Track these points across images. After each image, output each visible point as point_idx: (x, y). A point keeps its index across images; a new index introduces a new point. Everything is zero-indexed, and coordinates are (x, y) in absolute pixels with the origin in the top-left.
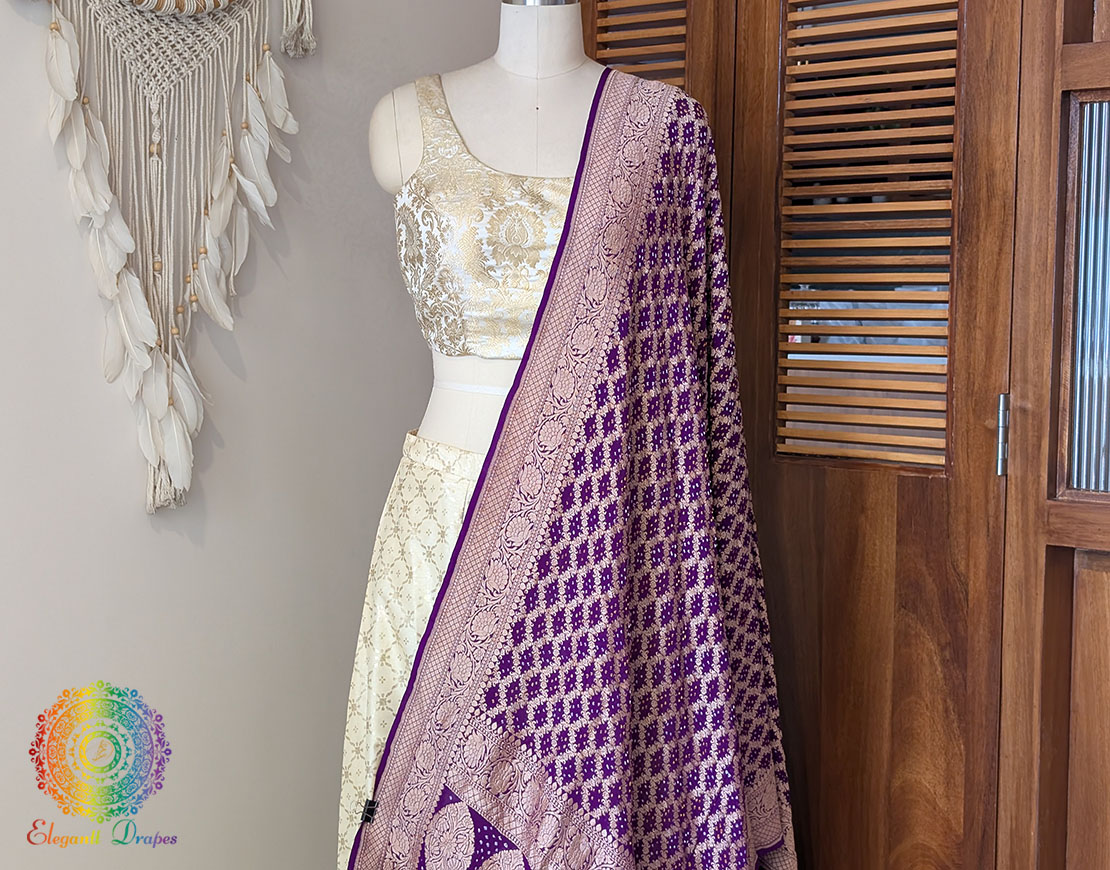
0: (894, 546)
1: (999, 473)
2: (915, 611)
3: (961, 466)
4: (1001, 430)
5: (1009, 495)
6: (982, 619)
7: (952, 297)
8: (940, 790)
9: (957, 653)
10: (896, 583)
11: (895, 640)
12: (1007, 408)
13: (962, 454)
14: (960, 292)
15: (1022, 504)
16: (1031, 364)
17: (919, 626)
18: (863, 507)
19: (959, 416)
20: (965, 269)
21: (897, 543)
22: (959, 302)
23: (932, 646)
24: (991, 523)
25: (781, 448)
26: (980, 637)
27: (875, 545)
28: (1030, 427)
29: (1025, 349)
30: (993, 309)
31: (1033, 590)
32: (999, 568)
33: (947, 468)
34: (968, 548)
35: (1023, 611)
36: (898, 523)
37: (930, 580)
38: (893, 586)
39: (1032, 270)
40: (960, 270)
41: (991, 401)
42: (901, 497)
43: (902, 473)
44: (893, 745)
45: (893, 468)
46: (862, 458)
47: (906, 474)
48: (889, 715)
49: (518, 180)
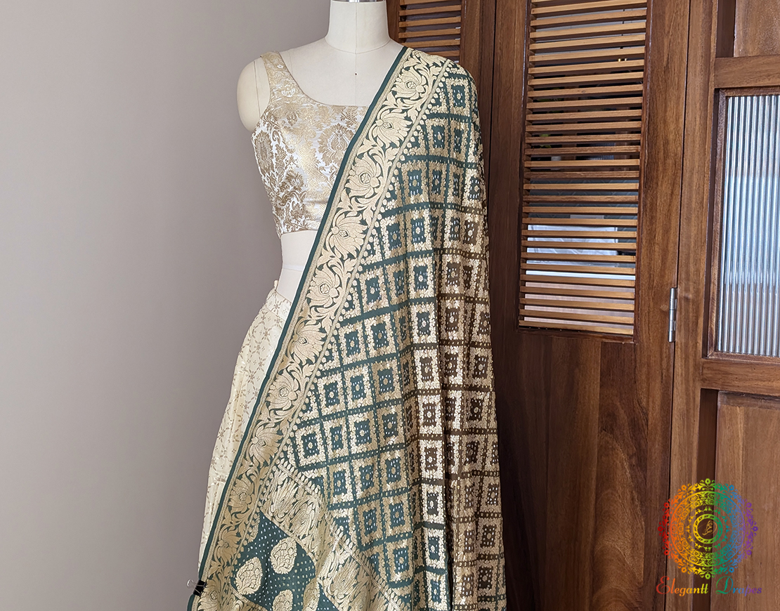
0: (599, 389)
1: (670, 341)
2: (612, 432)
3: (644, 336)
4: (671, 312)
5: (676, 355)
6: (657, 438)
7: (639, 224)
8: (628, 552)
9: (640, 460)
10: (599, 413)
11: (598, 452)
12: (675, 297)
13: (645, 328)
14: (645, 221)
15: (685, 362)
16: (692, 269)
17: (615, 442)
18: (577, 363)
19: (643, 302)
20: (649, 205)
21: (601, 387)
22: (644, 227)
23: (623, 456)
24: (664, 374)
25: (521, 323)
26: (656, 449)
27: (585, 388)
28: (691, 310)
29: (688, 258)
30: (666, 231)
31: (692, 419)
32: (669, 403)
33: (635, 337)
34: (648, 390)
35: (685, 432)
36: (601, 375)
37: (622, 412)
38: (598, 416)
39: (693, 206)
40: (645, 205)
41: (665, 293)
42: (603, 356)
43: (604, 340)
44: (596, 522)
45: (597, 337)
46: (577, 331)
47: (607, 341)
48: (593, 502)
49: (339, 109)
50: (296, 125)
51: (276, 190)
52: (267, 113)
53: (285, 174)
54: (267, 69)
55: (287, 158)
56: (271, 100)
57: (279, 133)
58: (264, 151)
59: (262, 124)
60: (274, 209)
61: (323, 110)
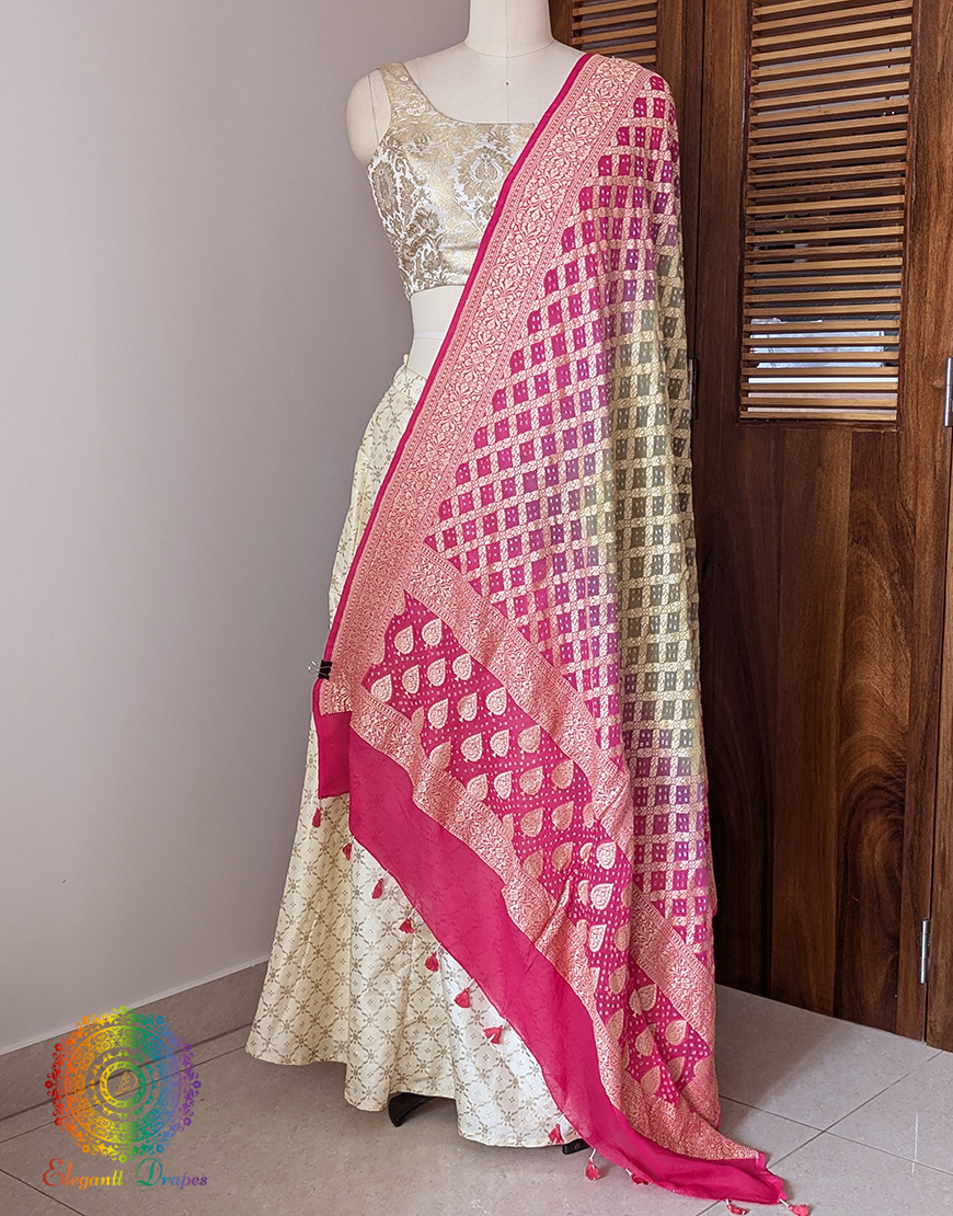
0: (849, 491)
2: (867, 545)
3: (911, 420)
4: (948, 388)
6: (929, 548)
7: (905, 277)
8: (889, 690)
9: (905, 577)
10: (850, 523)
11: (848, 570)
13: (912, 411)
14: (912, 273)
17: (870, 557)
18: (819, 460)
19: (909, 377)
20: (917, 253)
21: (852, 489)
22: (911, 282)
23: (882, 573)
25: (743, 415)
26: (926, 562)
27: (830, 491)
30: (942, 286)
33: (898, 423)
34: (917, 489)
36: (852, 473)
37: (881, 518)
38: (848, 525)
41: (940, 365)
42: (855, 450)
43: (856, 429)
44: (845, 656)
45: (848, 426)
46: (819, 420)
47: (859, 430)
48: (841, 632)
49: (486, 127)
50: (427, 150)
51: (402, 236)
52: (388, 138)
53: (413, 213)
54: (386, 82)
55: (417, 192)
56: (392, 121)
57: (405, 161)
58: (384, 186)
59: (381, 152)
60: (400, 261)
61: (464, 130)
